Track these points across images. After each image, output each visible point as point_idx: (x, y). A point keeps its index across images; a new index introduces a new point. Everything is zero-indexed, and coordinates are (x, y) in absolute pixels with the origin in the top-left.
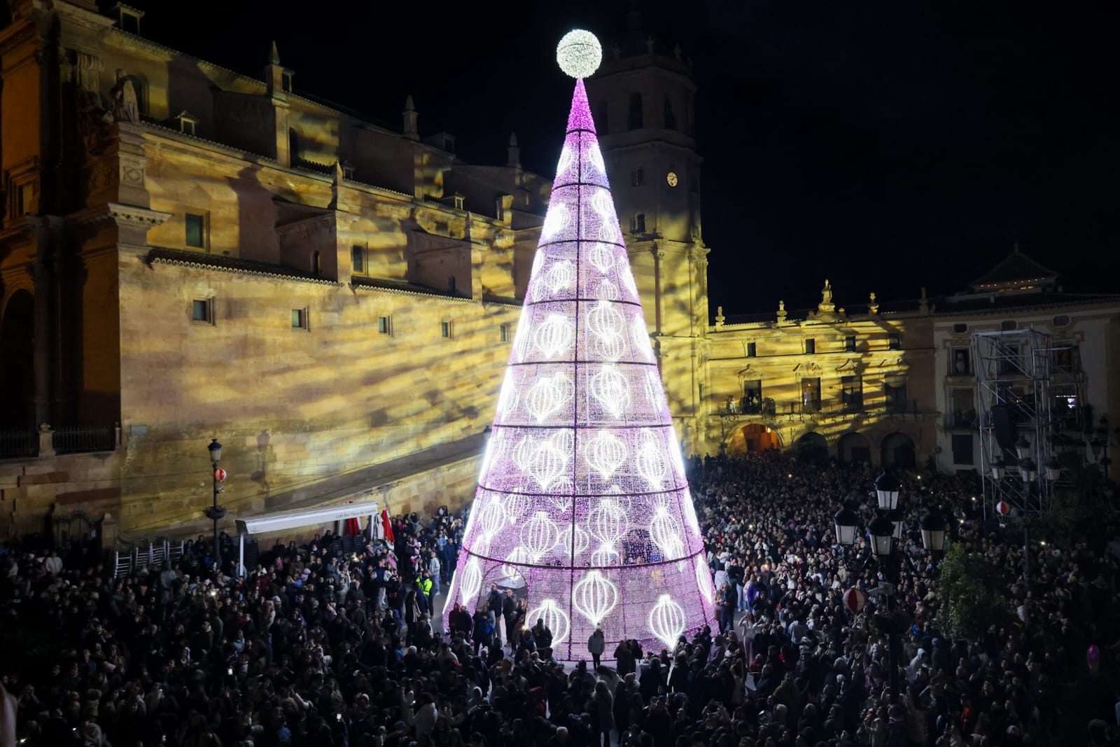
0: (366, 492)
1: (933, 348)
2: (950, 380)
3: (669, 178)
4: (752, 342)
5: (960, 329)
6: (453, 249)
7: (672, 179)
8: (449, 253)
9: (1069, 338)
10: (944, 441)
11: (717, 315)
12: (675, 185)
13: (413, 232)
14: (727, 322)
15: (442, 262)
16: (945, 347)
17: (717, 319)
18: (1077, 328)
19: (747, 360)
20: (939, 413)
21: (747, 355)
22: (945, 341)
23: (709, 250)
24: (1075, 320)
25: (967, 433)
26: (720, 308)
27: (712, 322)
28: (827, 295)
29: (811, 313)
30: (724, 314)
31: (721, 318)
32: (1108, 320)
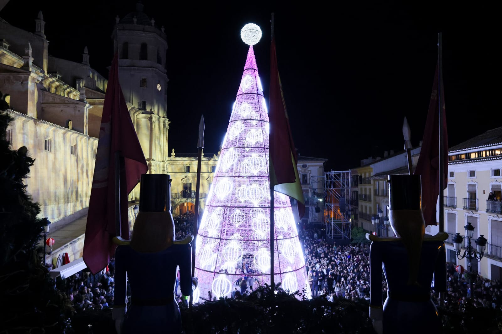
0: (65, 247)
3: (158, 87)
4: (188, 165)
6: (71, 105)
7: (159, 87)
8: (69, 106)
9: (307, 172)
11: (172, 152)
12: (160, 90)
13: (41, 91)
14: (176, 156)
15: (62, 111)
17: (172, 154)
18: (309, 169)
19: (186, 173)
21: (185, 172)
23: (170, 122)
26: (173, 149)
27: (170, 155)
29: (215, 155)
30: (175, 152)
31: (173, 154)
32: (319, 167)
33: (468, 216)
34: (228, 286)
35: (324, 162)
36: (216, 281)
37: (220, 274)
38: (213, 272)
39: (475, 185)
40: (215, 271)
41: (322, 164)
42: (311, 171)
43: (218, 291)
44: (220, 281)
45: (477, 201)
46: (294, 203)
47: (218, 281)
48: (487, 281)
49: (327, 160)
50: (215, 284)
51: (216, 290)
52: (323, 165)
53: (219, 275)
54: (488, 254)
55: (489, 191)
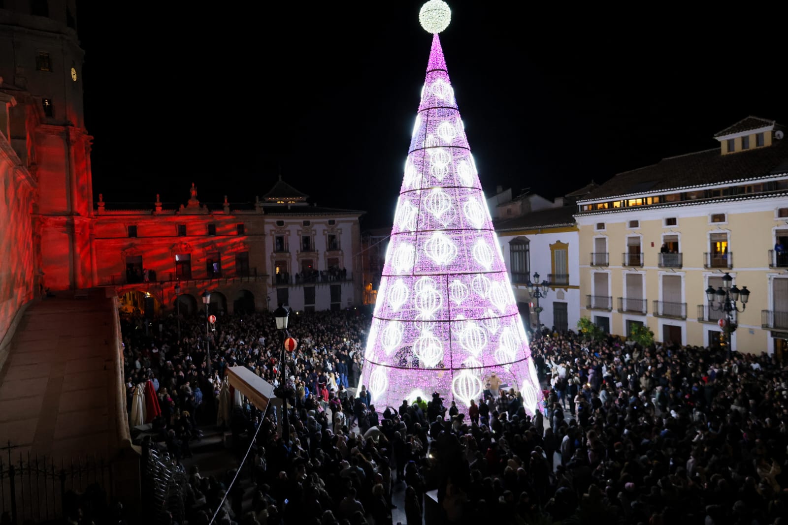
1: (263, 235)
2: (274, 255)
4: (133, 225)
5: (280, 223)
10: (272, 294)
11: (99, 200)
14: (106, 208)
16: (271, 235)
17: (99, 204)
18: (339, 227)
19: (129, 239)
20: (268, 276)
21: (128, 235)
22: (271, 231)
24: (339, 222)
25: (285, 287)
27: (96, 207)
28: (194, 193)
29: (182, 206)
30: (103, 201)
31: (101, 204)
32: (352, 224)
33: (627, 275)
34: (477, 384)
35: (360, 215)
36: (457, 380)
37: (460, 370)
38: (449, 369)
39: (639, 238)
40: (452, 367)
41: (357, 218)
42: (341, 229)
43: (463, 393)
44: (463, 379)
45: (641, 256)
46: (318, 280)
47: (460, 380)
48: (659, 344)
49: (365, 212)
50: (456, 386)
51: (461, 393)
52: (358, 222)
53: (460, 372)
54: (658, 313)
55: (660, 244)
